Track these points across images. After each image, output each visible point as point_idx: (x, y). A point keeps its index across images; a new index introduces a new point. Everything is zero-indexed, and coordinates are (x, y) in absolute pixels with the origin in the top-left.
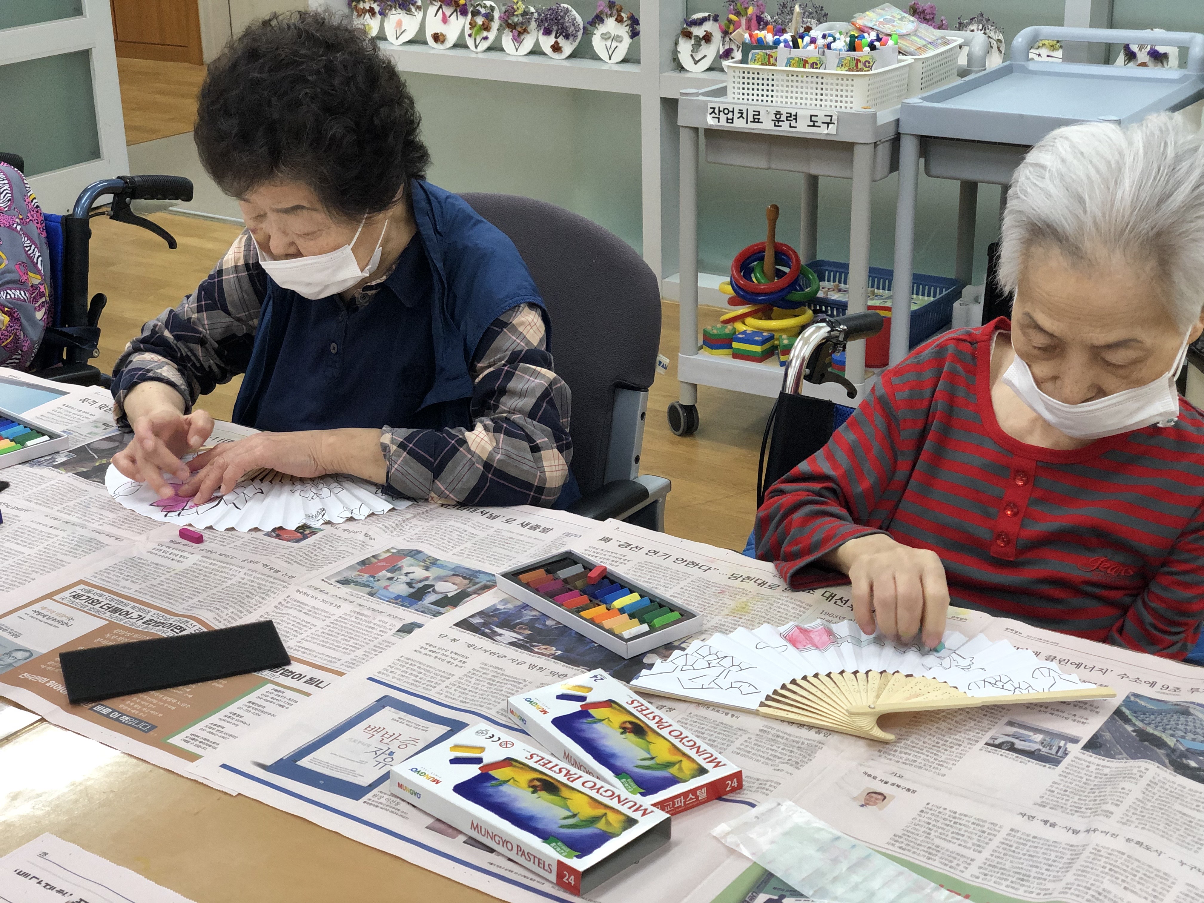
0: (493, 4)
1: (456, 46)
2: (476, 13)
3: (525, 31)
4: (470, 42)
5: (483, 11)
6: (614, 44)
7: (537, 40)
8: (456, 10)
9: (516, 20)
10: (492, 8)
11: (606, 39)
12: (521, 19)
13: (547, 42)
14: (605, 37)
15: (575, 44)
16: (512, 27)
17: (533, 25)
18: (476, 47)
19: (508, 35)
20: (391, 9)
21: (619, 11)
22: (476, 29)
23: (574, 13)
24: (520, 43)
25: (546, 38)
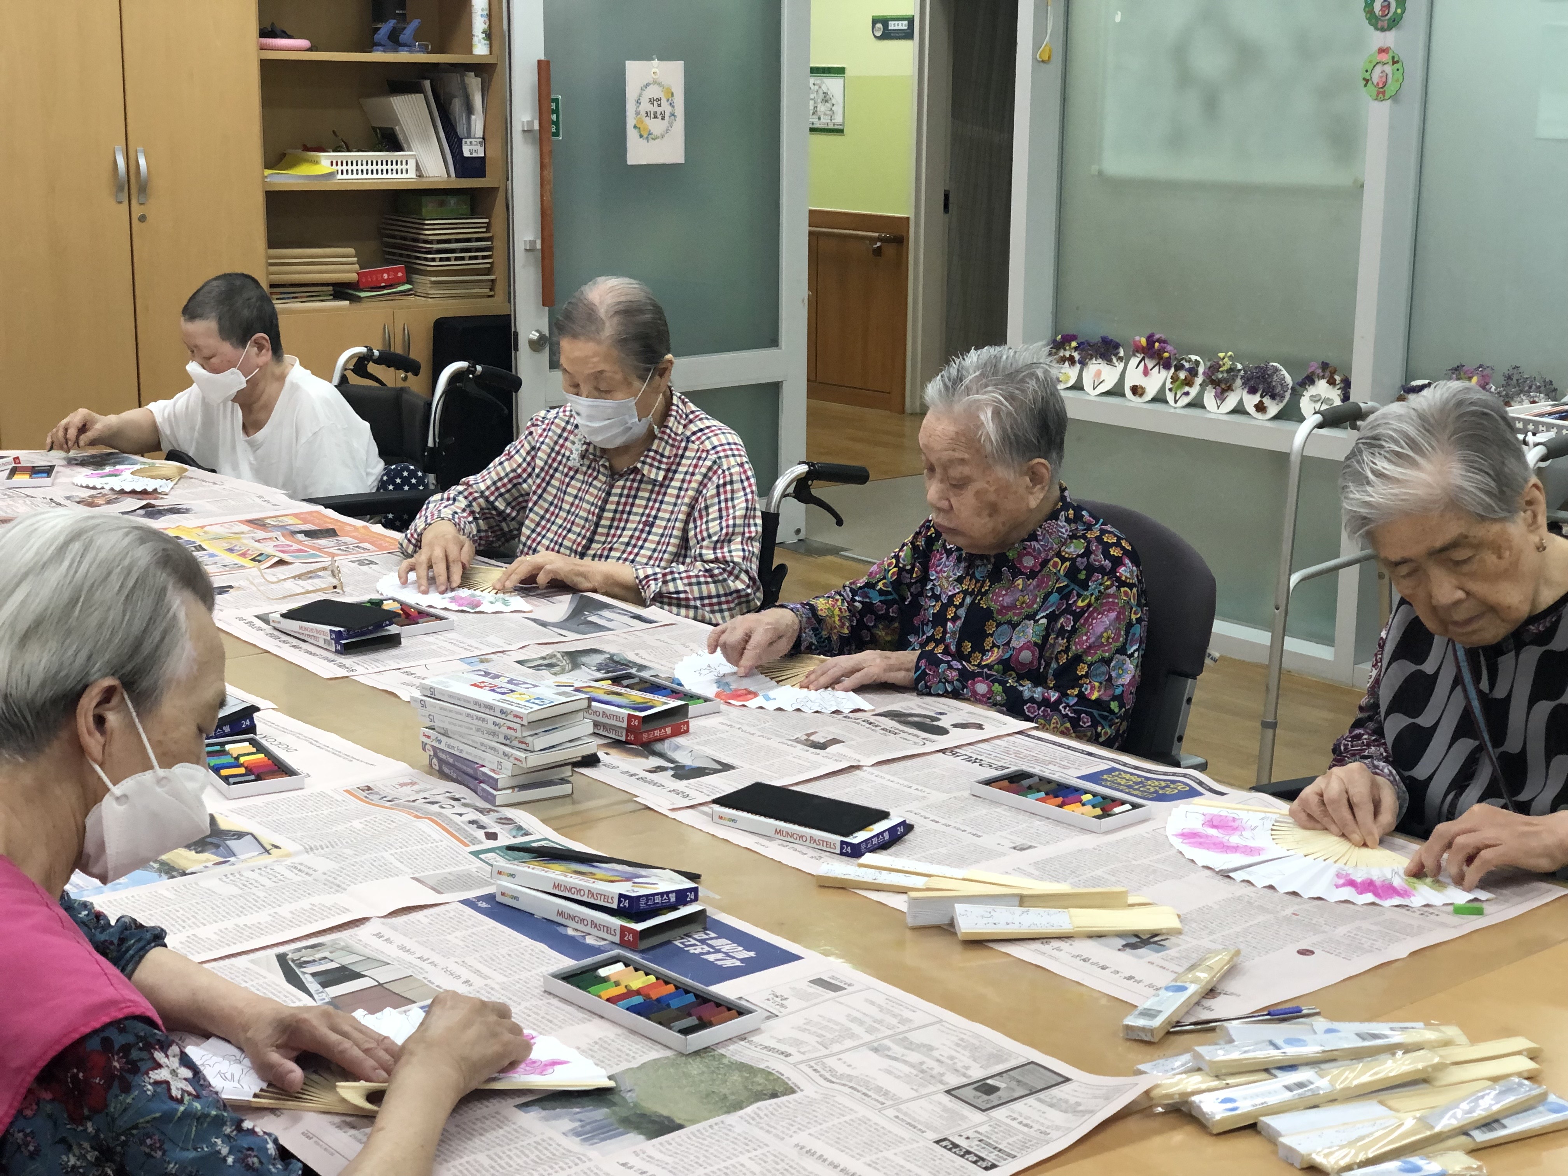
0: (1198, 358)
1: (1154, 400)
2: (1179, 367)
3: (1230, 388)
4: (1170, 397)
5: (1187, 365)
7: (1241, 400)
8: (1158, 364)
9: (1220, 376)
10: (1197, 363)
11: (1316, 402)
12: (1226, 375)
13: (1251, 401)
14: (1315, 399)
15: (1281, 405)
16: (1215, 383)
17: (1239, 382)
18: (1176, 402)
19: (1211, 392)
20: (1091, 359)
21: (1332, 373)
22: (1177, 383)
23: (1284, 372)
24: (1223, 400)
25: (1250, 396)
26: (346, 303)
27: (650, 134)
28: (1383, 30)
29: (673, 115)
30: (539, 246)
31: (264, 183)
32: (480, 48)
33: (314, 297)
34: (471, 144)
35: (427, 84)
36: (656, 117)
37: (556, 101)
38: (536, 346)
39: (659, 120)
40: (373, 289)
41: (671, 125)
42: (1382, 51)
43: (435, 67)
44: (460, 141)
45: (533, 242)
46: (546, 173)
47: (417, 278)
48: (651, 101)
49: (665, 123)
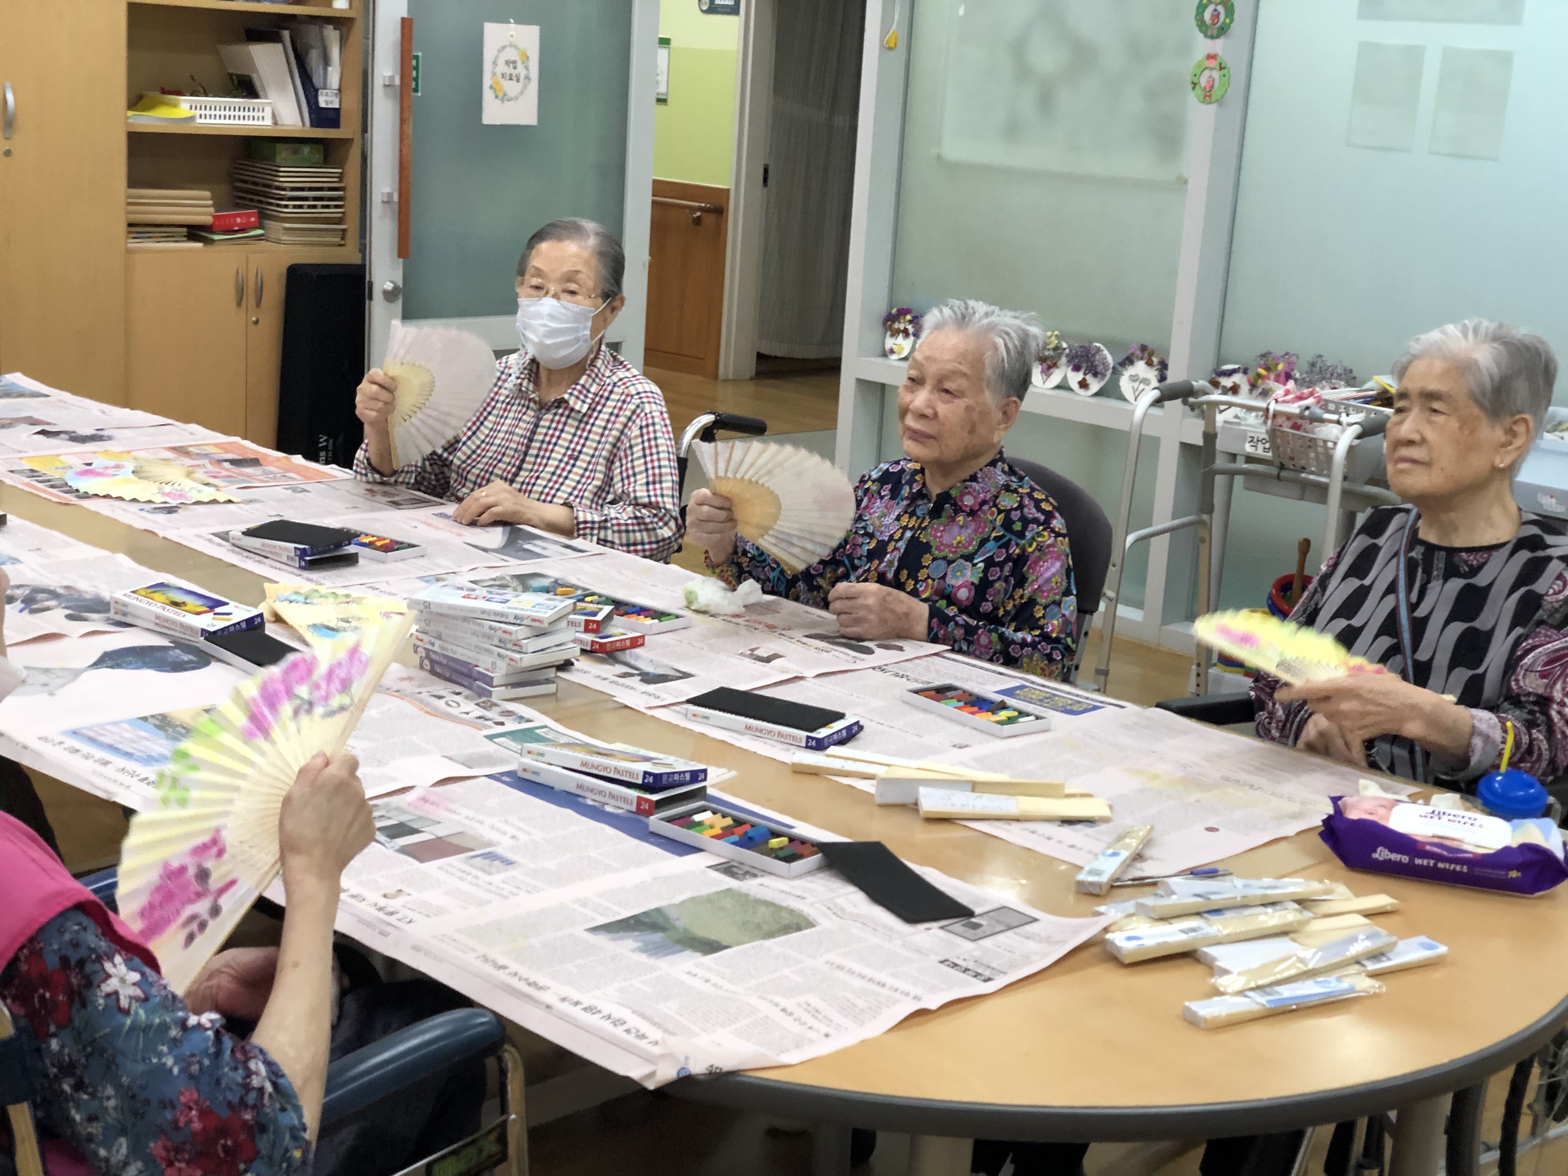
3: (1055, 365)
6: (1142, 386)
7: (1066, 375)
9: (1047, 353)
11: (1134, 381)
12: (1052, 353)
13: (1074, 378)
14: (1134, 378)
15: (1103, 383)
17: (1064, 360)
21: (1151, 354)
23: (1106, 352)
24: (1048, 376)
25: (1075, 374)
26: (200, 245)
27: (505, 95)
28: (1212, 37)
29: (527, 78)
30: (396, 198)
31: (127, 124)
32: (340, 2)
33: (169, 237)
34: (327, 95)
35: (286, 34)
36: (511, 79)
37: (417, 57)
38: (390, 296)
39: (514, 82)
40: (225, 232)
41: (525, 87)
42: (1211, 57)
43: (293, 17)
44: (317, 91)
45: (390, 195)
46: (405, 127)
47: (268, 223)
48: (507, 63)
49: (519, 86)
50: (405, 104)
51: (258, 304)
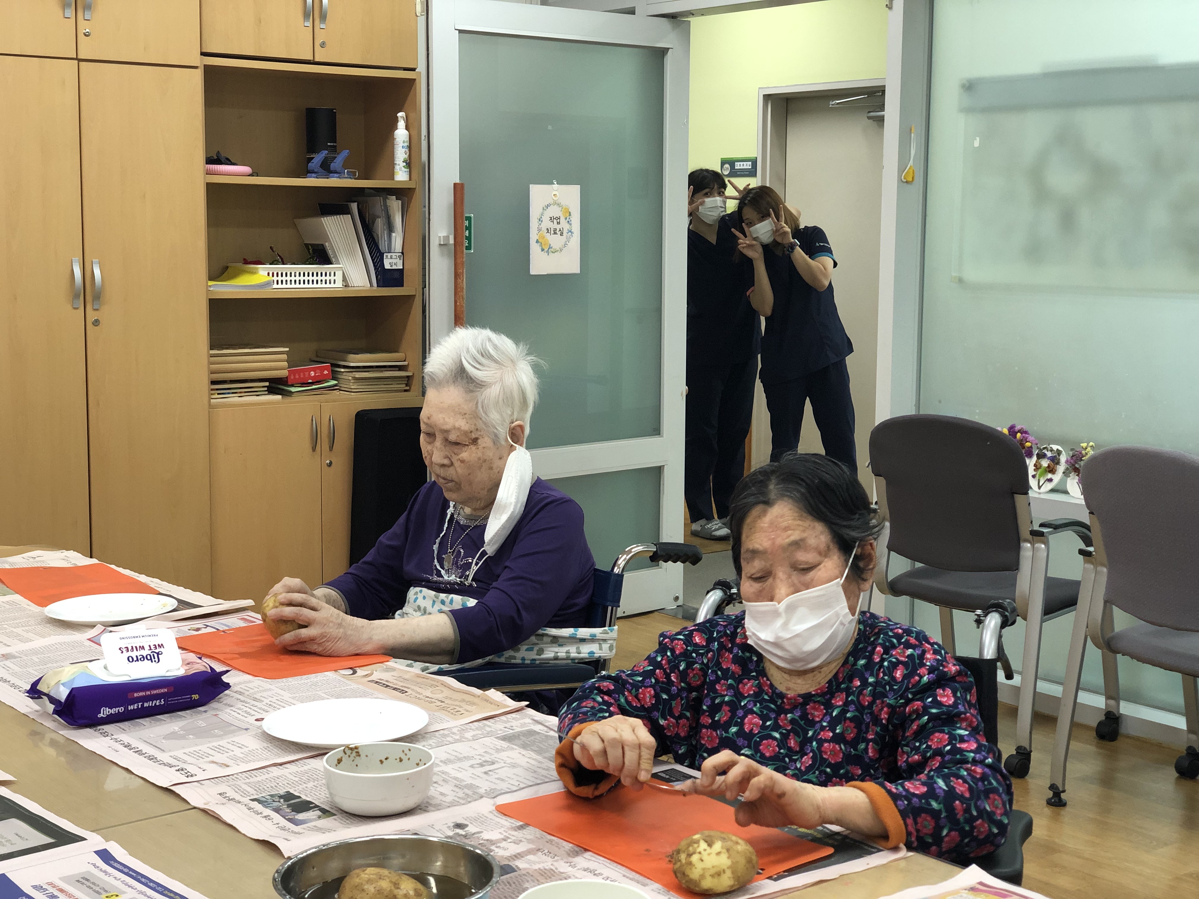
0: (1060, 448)
2: (1041, 456)
5: (1049, 454)
10: (1059, 452)
16: (1078, 471)
18: (1040, 487)
19: (1074, 479)
22: (1040, 471)
26: (280, 397)
27: (550, 248)
29: (570, 231)
31: (208, 293)
32: (401, 175)
33: (251, 392)
34: (391, 258)
35: (354, 206)
36: (555, 233)
37: (469, 219)
39: (558, 236)
40: (303, 384)
41: (568, 239)
43: (361, 191)
44: (382, 255)
46: (459, 281)
48: (552, 219)
49: (563, 238)
50: (459, 261)
51: (331, 448)
